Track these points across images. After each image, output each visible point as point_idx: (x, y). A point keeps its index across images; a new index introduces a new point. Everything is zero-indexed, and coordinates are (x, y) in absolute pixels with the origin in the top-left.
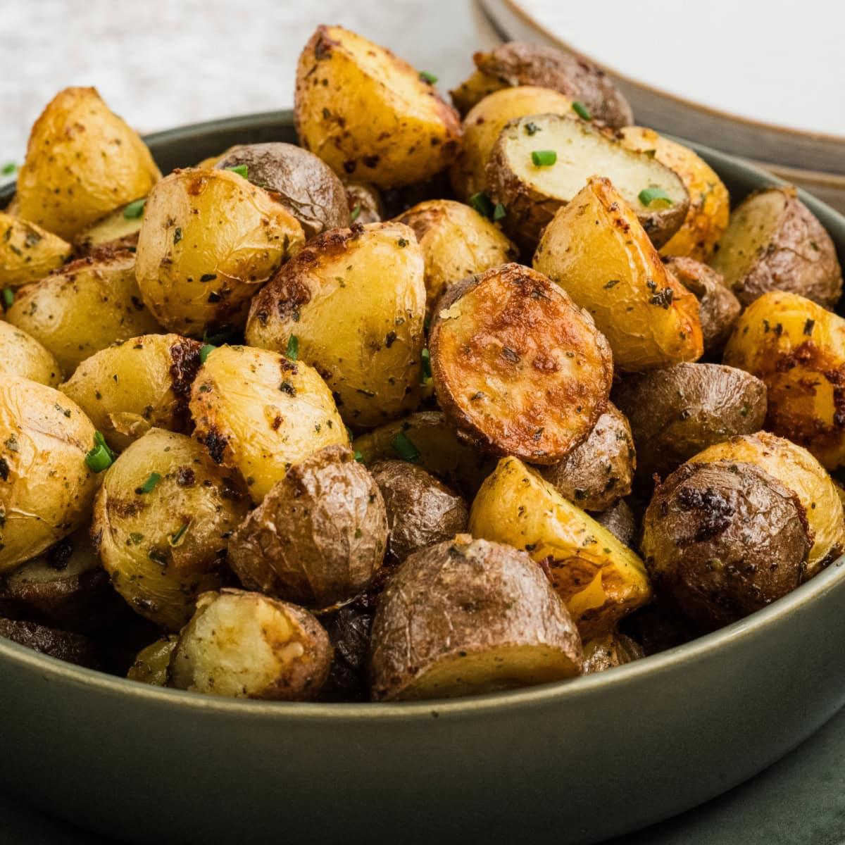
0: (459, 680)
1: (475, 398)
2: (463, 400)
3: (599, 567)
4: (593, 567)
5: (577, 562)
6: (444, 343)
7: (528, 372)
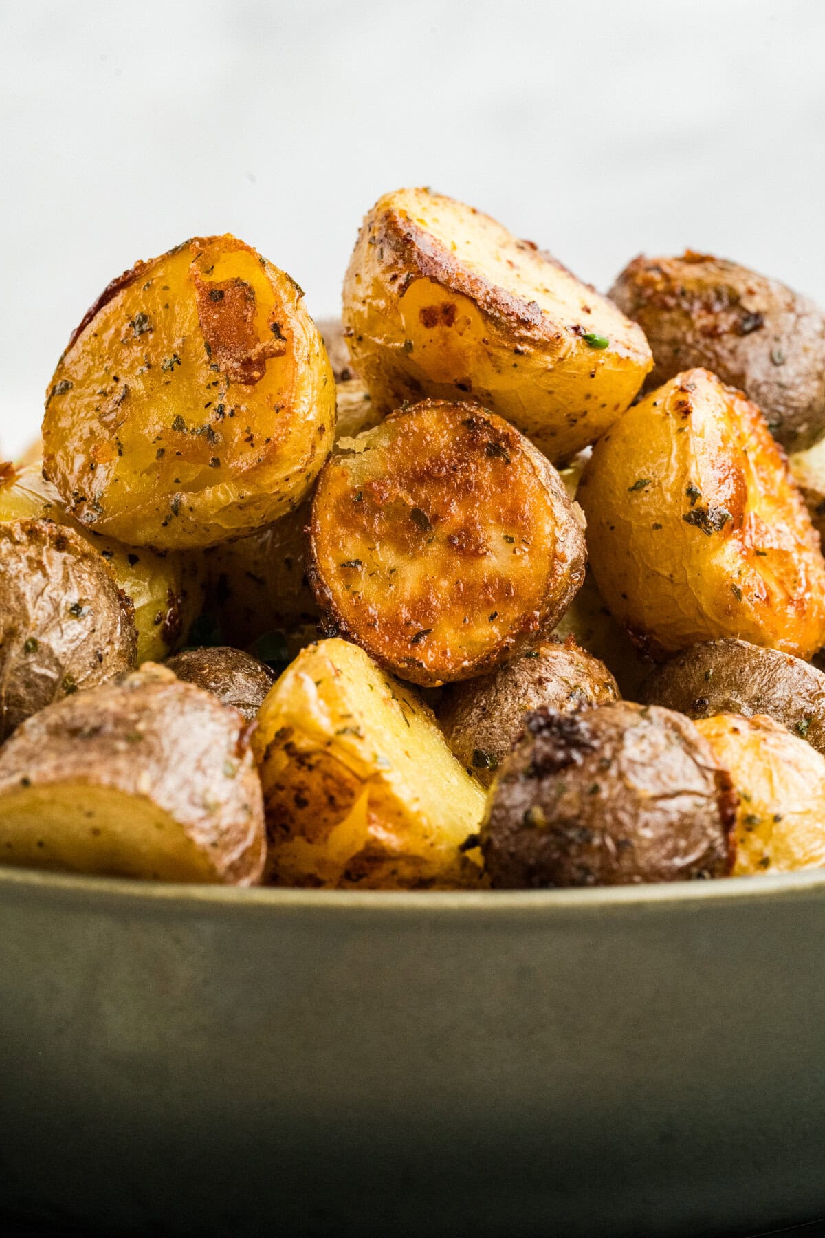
0: (41, 844)
1: (348, 569)
2: (329, 564)
3: (363, 781)
4: (354, 780)
5: (329, 762)
6: (328, 481)
7: (436, 549)
